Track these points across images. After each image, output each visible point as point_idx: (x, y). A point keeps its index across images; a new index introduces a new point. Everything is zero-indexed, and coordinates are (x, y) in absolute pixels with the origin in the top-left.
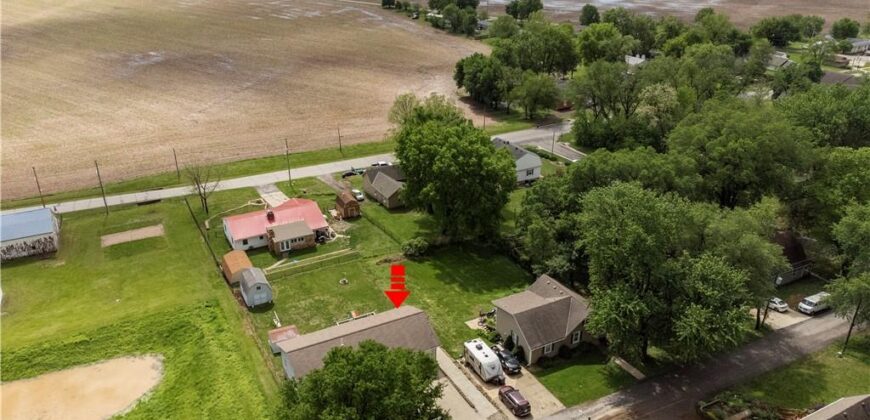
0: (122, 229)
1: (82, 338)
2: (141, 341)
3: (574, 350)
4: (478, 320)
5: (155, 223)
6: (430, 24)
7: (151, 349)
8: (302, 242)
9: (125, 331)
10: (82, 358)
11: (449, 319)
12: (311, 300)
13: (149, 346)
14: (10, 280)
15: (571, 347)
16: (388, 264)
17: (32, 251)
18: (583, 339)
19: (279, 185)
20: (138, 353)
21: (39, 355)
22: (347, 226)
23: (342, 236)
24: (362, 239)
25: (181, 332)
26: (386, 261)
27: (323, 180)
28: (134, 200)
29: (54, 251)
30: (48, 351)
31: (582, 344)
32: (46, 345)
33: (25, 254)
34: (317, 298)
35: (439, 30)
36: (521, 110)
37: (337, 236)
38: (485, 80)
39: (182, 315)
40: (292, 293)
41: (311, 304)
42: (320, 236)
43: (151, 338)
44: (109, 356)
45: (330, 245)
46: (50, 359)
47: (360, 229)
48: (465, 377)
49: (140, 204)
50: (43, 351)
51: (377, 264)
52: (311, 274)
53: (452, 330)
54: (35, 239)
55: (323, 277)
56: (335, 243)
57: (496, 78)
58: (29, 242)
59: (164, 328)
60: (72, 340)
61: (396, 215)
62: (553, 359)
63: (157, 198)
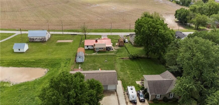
0: (63, 39)
1: (34, 61)
2: (46, 65)
3: (170, 100)
4: (141, 81)
5: (71, 39)
6: (176, 3)
7: (48, 67)
8: (102, 49)
9: (44, 61)
10: (32, 66)
11: (131, 79)
12: (93, 64)
13: (48, 66)
14: (32, 46)
15: (168, 98)
16: (122, 59)
17: (41, 40)
18: (175, 97)
19: (108, 36)
20: (44, 68)
21: (23, 62)
22: (118, 48)
23: (115, 50)
24: (120, 52)
25: (56, 65)
26: (122, 58)
27: (120, 36)
28: (70, 34)
29: (45, 41)
30: (25, 62)
31: (174, 98)
32: (26, 61)
33: (39, 41)
34: (95, 64)
35: (177, 5)
36: (194, 26)
37: (114, 50)
38: (183, 16)
39: (59, 61)
40: (90, 61)
41: (93, 65)
42: (108, 49)
43: (49, 65)
44: (37, 67)
45: (110, 52)
46: (24, 64)
47: (121, 49)
48: (124, 98)
49: (72, 35)
50: (24, 61)
51: (119, 59)
52: (98, 58)
53: (130, 82)
54: (42, 37)
55: (101, 59)
56: (112, 51)
57: (187, 15)
58: (40, 38)
59: (54, 63)
60: (32, 61)
61: (134, 48)
62: (160, 101)
63: (76, 34)
